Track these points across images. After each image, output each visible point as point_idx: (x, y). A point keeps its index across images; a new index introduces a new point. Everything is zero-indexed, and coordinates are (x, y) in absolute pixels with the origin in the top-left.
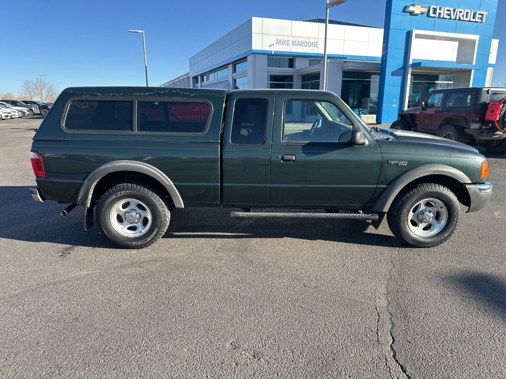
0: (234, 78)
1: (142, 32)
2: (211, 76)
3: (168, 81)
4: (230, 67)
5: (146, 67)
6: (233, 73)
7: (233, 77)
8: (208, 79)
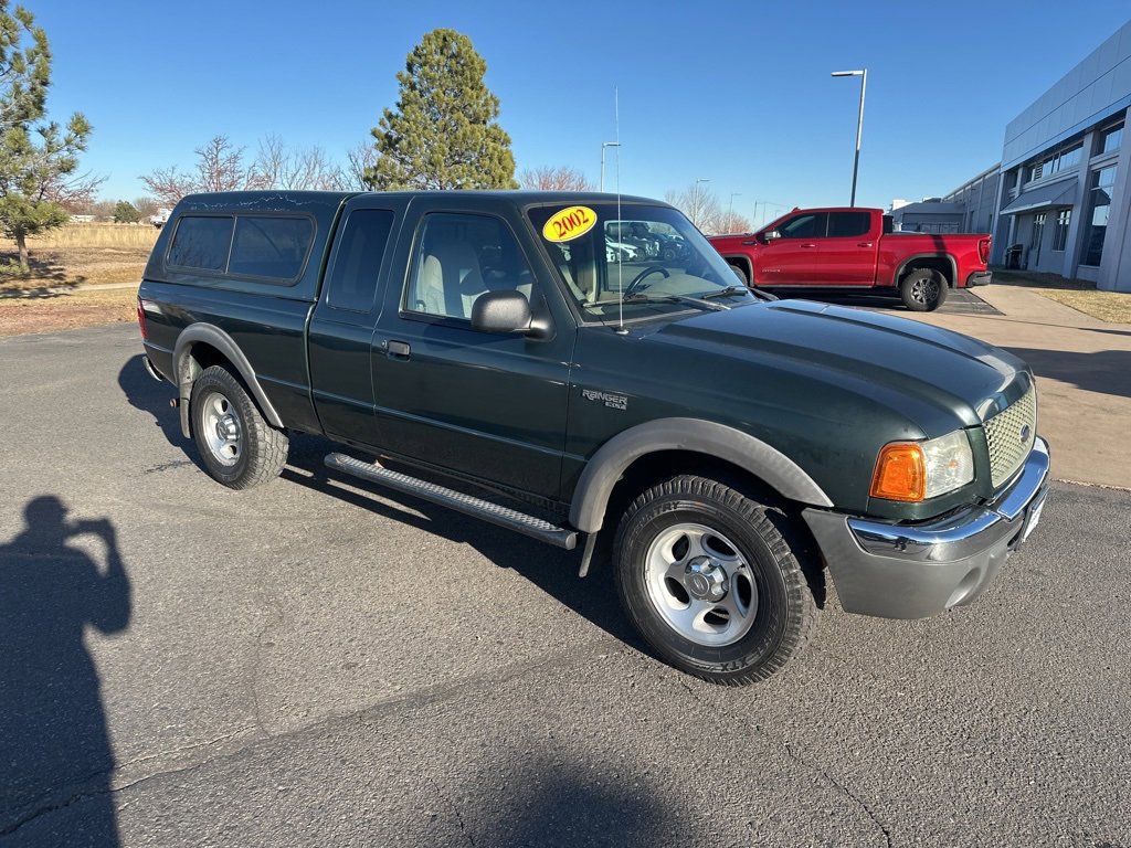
0: (1094, 168)
1: (861, 72)
2: (1047, 168)
3: (962, 184)
4: (1088, 141)
5: (857, 152)
6: (1091, 157)
7: (1090, 166)
8: (1038, 175)
